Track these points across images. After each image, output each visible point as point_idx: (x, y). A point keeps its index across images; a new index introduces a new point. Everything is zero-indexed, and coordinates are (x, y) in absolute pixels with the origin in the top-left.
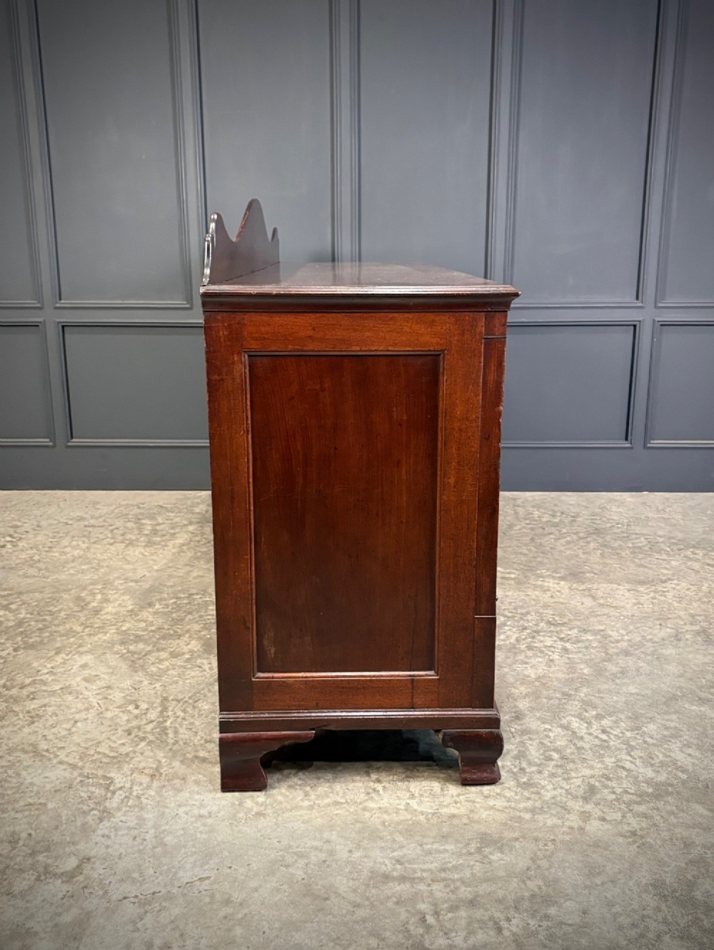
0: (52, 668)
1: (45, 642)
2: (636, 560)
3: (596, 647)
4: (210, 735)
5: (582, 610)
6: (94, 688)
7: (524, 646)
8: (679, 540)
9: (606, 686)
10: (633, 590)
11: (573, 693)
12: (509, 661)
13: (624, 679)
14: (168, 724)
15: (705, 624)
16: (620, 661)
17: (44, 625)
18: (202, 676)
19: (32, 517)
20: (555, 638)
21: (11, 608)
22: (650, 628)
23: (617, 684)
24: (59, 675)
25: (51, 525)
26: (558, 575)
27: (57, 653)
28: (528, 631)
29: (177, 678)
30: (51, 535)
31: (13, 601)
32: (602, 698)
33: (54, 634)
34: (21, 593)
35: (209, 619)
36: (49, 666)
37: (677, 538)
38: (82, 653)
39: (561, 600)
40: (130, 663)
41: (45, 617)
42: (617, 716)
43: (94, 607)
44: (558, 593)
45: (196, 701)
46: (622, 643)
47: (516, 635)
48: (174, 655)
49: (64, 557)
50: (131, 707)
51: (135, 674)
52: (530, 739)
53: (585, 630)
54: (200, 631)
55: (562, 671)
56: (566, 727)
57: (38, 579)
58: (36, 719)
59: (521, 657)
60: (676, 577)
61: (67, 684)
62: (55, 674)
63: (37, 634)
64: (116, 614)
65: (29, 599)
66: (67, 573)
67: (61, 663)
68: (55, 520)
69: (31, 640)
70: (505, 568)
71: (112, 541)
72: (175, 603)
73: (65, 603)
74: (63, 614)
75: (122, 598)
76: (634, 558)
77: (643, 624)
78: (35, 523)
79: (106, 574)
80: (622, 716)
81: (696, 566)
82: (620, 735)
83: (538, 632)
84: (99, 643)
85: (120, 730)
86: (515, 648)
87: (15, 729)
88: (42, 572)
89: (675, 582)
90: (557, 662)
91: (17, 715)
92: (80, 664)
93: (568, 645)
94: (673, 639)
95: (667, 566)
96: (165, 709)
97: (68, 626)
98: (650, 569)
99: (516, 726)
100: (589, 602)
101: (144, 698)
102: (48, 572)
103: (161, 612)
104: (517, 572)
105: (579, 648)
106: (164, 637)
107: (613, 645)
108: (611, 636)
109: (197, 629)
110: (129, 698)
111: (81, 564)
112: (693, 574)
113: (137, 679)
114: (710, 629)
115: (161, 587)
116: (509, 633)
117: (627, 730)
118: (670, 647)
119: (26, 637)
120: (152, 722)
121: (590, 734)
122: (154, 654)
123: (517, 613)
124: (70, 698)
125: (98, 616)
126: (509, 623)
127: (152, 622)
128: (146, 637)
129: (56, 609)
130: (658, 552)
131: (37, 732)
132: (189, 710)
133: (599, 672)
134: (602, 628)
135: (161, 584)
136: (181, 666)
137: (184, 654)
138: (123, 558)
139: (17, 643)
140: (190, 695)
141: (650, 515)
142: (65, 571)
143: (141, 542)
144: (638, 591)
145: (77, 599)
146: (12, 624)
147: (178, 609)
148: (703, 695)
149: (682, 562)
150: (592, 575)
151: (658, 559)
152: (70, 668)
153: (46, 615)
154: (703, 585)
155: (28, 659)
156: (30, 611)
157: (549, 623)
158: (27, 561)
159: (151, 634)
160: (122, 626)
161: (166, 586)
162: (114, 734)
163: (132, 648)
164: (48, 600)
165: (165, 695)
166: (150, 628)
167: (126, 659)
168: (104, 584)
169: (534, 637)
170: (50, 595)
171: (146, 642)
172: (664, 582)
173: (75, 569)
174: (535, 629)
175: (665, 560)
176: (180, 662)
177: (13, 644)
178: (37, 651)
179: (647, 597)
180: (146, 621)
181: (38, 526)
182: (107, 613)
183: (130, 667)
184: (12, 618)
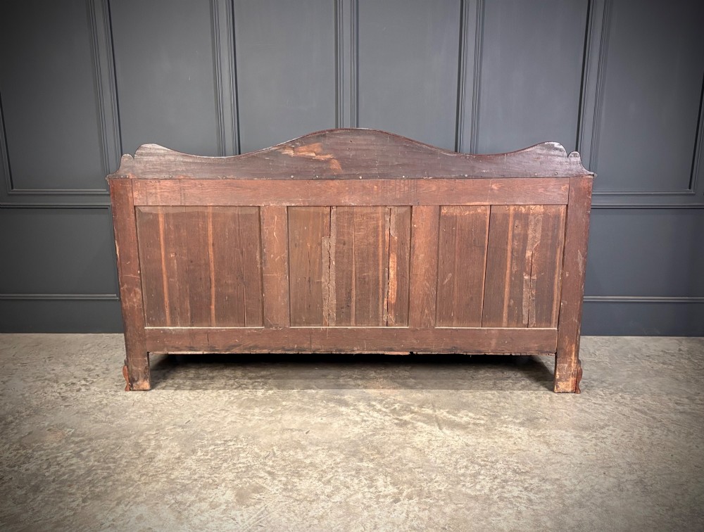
0: (113, 520)
1: (109, 492)
2: (578, 405)
3: (555, 498)
5: (540, 457)
7: (497, 496)
8: (610, 384)
10: (579, 437)
12: (485, 512)
15: (640, 473)
16: (576, 513)
17: (108, 473)
19: (103, 360)
20: (521, 488)
21: (82, 455)
22: (597, 477)
26: (518, 421)
27: (118, 504)
28: (499, 480)
31: (84, 447)
33: (117, 483)
34: (91, 439)
35: (240, 467)
36: (111, 518)
37: (608, 382)
38: (138, 504)
39: (523, 447)
40: (176, 514)
41: (109, 465)
43: (149, 454)
44: (519, 440)
46: (575, 493)
47: (489, 485)
48: (213, 506)
49: (126, 401)
53: (544, 479)
54: (233, 481)
55: (529, 524)
57: (105, 424)
59: (494, 509)
60: (611, 423)
63: (102, 483)
64: (166, 461)
65: (97, 445)
66: (128, 418)
67: (120, 515)
69: (97, 490)
70: (476, 414)
72: (213, 450)
73: (126, 450)
74: (124, 460)
75: (171, 444)
76: (576, 402)
77: (590, 473)
78: (105, 367)
79: (159, 419)
83: (506, 481)
84: (152, 493)
86: (489, 499)
88: (109, 417)
89: (611, 428)
90: (524, 514)
92: (136, 515)
93: (532, 496)
94: (616, 489)
95: (603, 411)
97: (127, 475)
98: (590, 414)
100: (544, 449)
102: (114, 417)
103: (202, 460)
104: (485, 418)
105: (540, 498)
106: (204, 487)
107: (568, 495)
108: (566, 486)
109: (231, 478)
112: (625, 419)
114: (645, 478)
115: (202, 433)
116: (483, 482)
118: (615, 498)
119: (93, 486)
122: (196, 505)
123: (488, 461)
125: (152, 464)
126: (482, 472)
127: (195, 470)
128: (191, 486)
129: (118, 456)
130: (594, 397)
134: (557, 477)
135: (202, 430)
136: (218, 519)
137: (220, 505)
138: (172, 403)
139: (85, 494)
142: (127, 416)
143: (187, 386)
144: (582, 438)
145: (135, 446)
146: (82, 472)
147: (216, 456)
149: (614, 407)
150: (545, 421)
152: (128, 520)
153: (110, 463)
154: (634, 432)
155: (94, 511)
156: (97, 458)
157: (514, 471)
158: (96, 406)
159: (194, 483)
160: (170, 474)
161: (206, 432)
163: (178, 497)
164: (112, 447)
166: (193, 477)
167: (173, 510)
168: (157, 430)
169: (503, 487)
170: (114, 441)
171: (190, 491)
172: (602, 428)
173: (135, 414)
174: (503, 478)
175: (600, 405)
176: (217, 513)
177: (82, 494)
178: (102, 502)
179: (590, 444)
180: (190, 469)
181: (107, 370)
182: (160, 460)
183: (177, 518)
184: (83, 466)
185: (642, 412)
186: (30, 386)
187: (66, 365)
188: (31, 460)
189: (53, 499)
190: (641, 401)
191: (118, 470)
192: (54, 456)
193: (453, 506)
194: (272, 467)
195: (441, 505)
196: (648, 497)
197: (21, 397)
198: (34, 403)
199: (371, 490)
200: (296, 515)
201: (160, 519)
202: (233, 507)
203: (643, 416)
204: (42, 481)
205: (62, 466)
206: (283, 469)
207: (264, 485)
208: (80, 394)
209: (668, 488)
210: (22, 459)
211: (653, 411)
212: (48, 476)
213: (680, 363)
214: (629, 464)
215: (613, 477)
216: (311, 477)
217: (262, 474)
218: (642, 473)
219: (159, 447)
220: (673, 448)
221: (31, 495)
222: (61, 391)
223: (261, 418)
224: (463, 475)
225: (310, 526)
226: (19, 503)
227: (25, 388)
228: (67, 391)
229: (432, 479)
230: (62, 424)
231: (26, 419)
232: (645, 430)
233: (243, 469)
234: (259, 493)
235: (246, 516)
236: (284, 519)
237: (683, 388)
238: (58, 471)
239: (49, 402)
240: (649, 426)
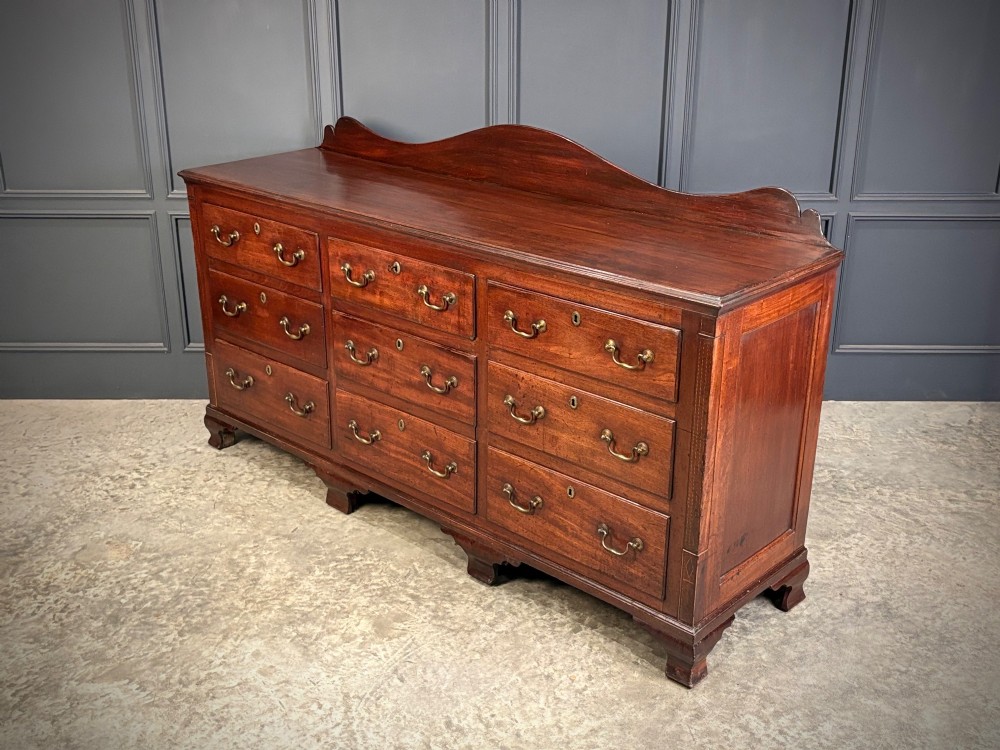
0: (224, 657)
1: (209, 623)
2: (818, 504)
3: (775, 625)
4: (398, 740)
6: (273, 682)
8: (866, 474)
9: (783, 677)
11: (749, 684)
13: (801, 666)
14: (354, 727)
15: (886, 594)
16: (799, 643)
17: (203, 599)
18: (379, 667)
19: (155, 442)
21: (161, 577)
22: (830, 599)
23: (795, 674)
24: (233, 666)
25: (179, 454)
27: (225, 638)
29: (353, 670)
30: (182, 469)
31: (163, 566)
32: (780, 691)
33: (217, 611)
34: (168, 556)
35: (374, 590)
36: (220, 655)
37: (864, 471)
38: (251, 637)
40: (302, 649)
41: (202, 589)
42: (794, 714)
43: (250, 574)
45: (378, 699)
46: (801, 620)
48: (346, 639)
49: (204, 502)
50: (314, 707)
51: (311, 665)
52: (710, 742)
54: (367, 607)
55: (740, 657)
56: (745, 728)
57: (183, 534)
58: (222, 723)
60: (859, 529)
61: (244, 678)
62: (229, 665)
63: (198, 612)
64: (275, 583)
65: (178, 563)
66: (211, 525)
67: (232, 651)
68: (181, 445)
69: (194, 621)
71: (251, 478)
72: (335, 568)
73: (218, 569)
74: (219, 583)
75: (278, 561)
78: (161, 452)
79: (254, 526)
80: (799, 714)
81: (882, 511)
82: (797, 736)
84: (265, 624)
85: (308, 736)
87: (204, 735)
88: (185, 524)
91: (202, 719)
92: (251, 651)
94: (852, 614)
95: (852, 513)
96: (348, 709)
97: (228, 601)
98: (833, 516)
99: (695, 727)
101: (326, 696)
102: (191, 525)
103: (322, 581)
106: (331, 615)
109: (365, 604)
110: (310, 695)
112: (878, 523)
113: (314, 670)
114: (890, 600)
115: (316, 545)
117: (804, 731)
118: (849, 624)
119: (187, 616)
120: (338, 724)
121: (768, 736)
122: (325, 638)
124: (250, 696)
125: (258, 587)
127: (315, 594)
128: (314, 615)
129: (211, 578)
130: (842, 492)
131: (226, 738)
132: (373, 709)
133: (778, 657)
135: (316, 542)
136: (356, 654)
137: (356, 636)
138: (268, 503)
139: (180, 625)
140: (371, 690)
141: (835, 436)
142: (209, 524)
143: (284, 479)
145: (229, 563)
146: (168, 598)
147: (340, 575)
148: (879, 686)
149: (867, 506)
151: (842, 502)
152: (242, 657)
153: (202, 586)
154: (887, 540)
155: (197, 646)
156: (183, 580)
158: (163, 509)
159: (317, 610)
160: (284, 599)
161: (321, 544)
162: (304, 740)
163: (301, 629)
164: (199, 565)
165: (345, 691)
166: (315, 604)
167: (297, 645)
168: (255, 542)
170: (200, 558)
171: (314, 621)
172: (847, 535)
173: (219, 520)
175: (849, 503)
176: (353, 648)
177: (176, 625)
178: (203, 635)
179: (828, 556)
180: (309, 593)
181: (165, 456)
182: (267, 582)
183: (304, 654)
184: (167, 591)
185: (902, 514)
186: (63, 481)
187: (105, 450)
188: (97, 582)
189: (141, 632)
190: (903, 498)
191: (215, 596)
192: (125, 577)
194: (415, 588)
196: (890, 623)
197: (54, 496)
198: (76, 506)
199: (544, 617)
200: (452, 648)
201: (283, 656)
202: (372, 640)
203: (903, 518)
204: (119, 610)
205: (140, 591)
206: (430, 591)
207: (408, 612)
208: (135, 493)
209: (917, 612)
210: (85, 581)
211: (917, 511)
212: (126, 604)
213: (965, 441)
214: (874, 582)
215: (851, 599)
216: (467, 601)
217: (404, 598)
218: (888, 593)
219: (262, 565)
220: (933, 561)
221: (110, 627)
222: (109, 488)
225: (471, 661)
226: (99, 638)
227: (56, 484)
228: (115, 488)
230: (124, 535)
231: (71, 527)
232: (902, 539)
233: (379, 593)
234: (402, 622)
235: (390, 651)
236: (438, 654)
237: (963, 479)
238: (136, 597)
239: (95, 503)
240: (907, 532)
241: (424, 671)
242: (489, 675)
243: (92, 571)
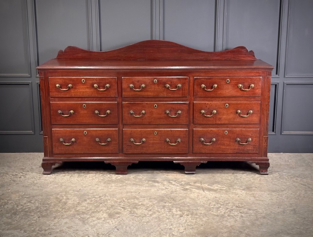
1: (49, 214)
2: (273, 182)
3: (253, 215)
5: (250, 202)
6: (72, 230)
7: (227, 215)
8: (292, 174)
9: (255, 229)
11: (243, 231)
12: (221, 220)
13: (262, 226)
15: (295, 207)
16: (261, 220)
17: (47, 208)
18: (110, 226)
19: (28, 165)
20: (238, 212)
21: (32, 202)
22: (274, 208)
23: (259, 228)
24: (58, 226)
25: (37, 168)
26: (242, 188)
27: (55, 219)
28: (229, 210)
29: (101, 227)
30: (38, 172)
31: (32, 199)
32: (253, 233)
33: (52, 212)
34: (34, 196)
36: (53, 223)
38: (64, 218)
39: (242, 198)
43: (64, 201)
44: (241, 195)
45: (109, 235)
46: (263, 214)
47: (224, 211)
48: (98, 219)
51: (85, 226)
53: (250, 209)
54: (106, 210)
55: (240, 224)
57: (39, 191)
59: (225, 219)
60: (287, 189)
61: (61, 229)
62: (56, 226)
63: (45, 212)
64: (73, 204)
65: (37, 198)
66: (49, 188)
67: (57, 222)
68: (38, 166)
69: (43, 214)
70: (222, 186)
72: (95, 200)
73: (52, 200)
74: (52, 204)
75: (74, 198)
77: (272, 207)
78: (30, 167)
79: (65, 188)
81: (296, 184)
83: (232, 210)
84: (69, 215)
86: (223, 216)
88: (40, 188)
90: (238, 221)
92: (64, 222)
93: (243, 215)
94: (282, 212)
95: (285, 185)
97: (56, 209)
98: (278, 186)
100: (252, 199)
101: (91, 234)
102: (42, 188)
103: (90, 203)
104: (226, 187)
105: (247, 216)
106: (93, 212)
107: (259, 215)
108: (259, 211)
111: (54, 184)
112: (295, 188)
113: (87, 227)
114: (296, 209)
116: (222, 210)
118: (281, 215)
119: (41, 213)
122: (91, 218)
123: (225, 203)
124: (64, 234)
125: (66, 205)
126: (222, 207)
127: (87, 207)
128: (87, 212)
129: (49, 202)
130: (282, 179)
133: (253, 224)
134: (256, 208)
135: (87, 192)
136: (102, 223)
137: (102, 218)
138: (70, 182)
139: (38, 215)
140: (107, 232)
141: (282, 163)
142: (49, 187)
144: (272, 195)
145: (56, 198)
147: (96, 202)
148: (289, 232)
149: (291, 183)
150: (255, 188)
151: (282, 182)
152: (61, 224)
153: (46, 205)
154: (297, 192)
155: (44, 221)
156: (39, 203)
157: (237, 207)
158: (32, 184)
159: (88, 211)
160: (76, 208)
161: (89, 193)
163: (82, 216)
164: (45, 199)
165: (98, 233)
166: (87, 209)
167: (81, 220)
168: (65, 193)
169: (230, 212)
170: (45, 197)
171: (87, 214)
172: (283, 191)
173: (53, 187)
174: (231, 209)
175: (284, 182)
178: (47, 218)
179: (275, 197)
180: (85, 207)
181: (32, 169)
182: (70, 204)
183: (83, 223)
184: (33, 206)
187: (9, 167)
188: (8, 204)
189: (24, 217)
190: (305, 181)
191: (51, 207)
192: (18, 202)
193: (207, 218)
194: (123, 205)
195: (201, 218)
199: (170, 213)
200: (136, 221)
201: (75, 223)
202: (108, 219)
203: (304, 186)
204: (16, 211)
205: (24, 206)
206: (129, 206)
207: (121, 212)
208: (21, 179)
210: (4, 204)
211: (310, 184)
212: (19, 209)
215: (282, 209)
216: (142, 209)
217: (119, 208)
219: (68, 199)
221: (13, 216)
222: (11, 178)
223: (116, 188)
224: (213, 208)
225: (143, 225)
226: (9, 218)
228: (14, 178)
229: (198, 209)
230: (17, 191)
232: (303, 192)
233: (110, 206)
234: (118, 214)
235: (114, 222)
236: (131, 223)
239: (7, 182)
240: (305, 190)
241: (126, 227)
242: (149, 228)
243: (6, 201)
